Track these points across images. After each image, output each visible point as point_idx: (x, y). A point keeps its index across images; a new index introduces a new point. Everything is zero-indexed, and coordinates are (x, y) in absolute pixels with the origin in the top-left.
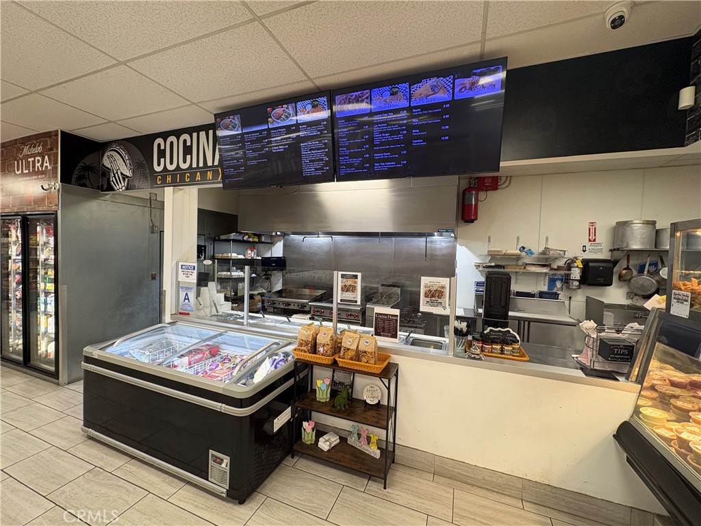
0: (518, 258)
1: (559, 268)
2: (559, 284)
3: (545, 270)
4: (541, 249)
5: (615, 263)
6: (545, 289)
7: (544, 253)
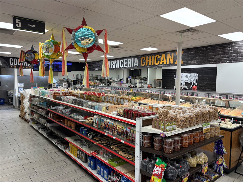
1: (70, 82)
4: (67, 79)
5: (77, 81)
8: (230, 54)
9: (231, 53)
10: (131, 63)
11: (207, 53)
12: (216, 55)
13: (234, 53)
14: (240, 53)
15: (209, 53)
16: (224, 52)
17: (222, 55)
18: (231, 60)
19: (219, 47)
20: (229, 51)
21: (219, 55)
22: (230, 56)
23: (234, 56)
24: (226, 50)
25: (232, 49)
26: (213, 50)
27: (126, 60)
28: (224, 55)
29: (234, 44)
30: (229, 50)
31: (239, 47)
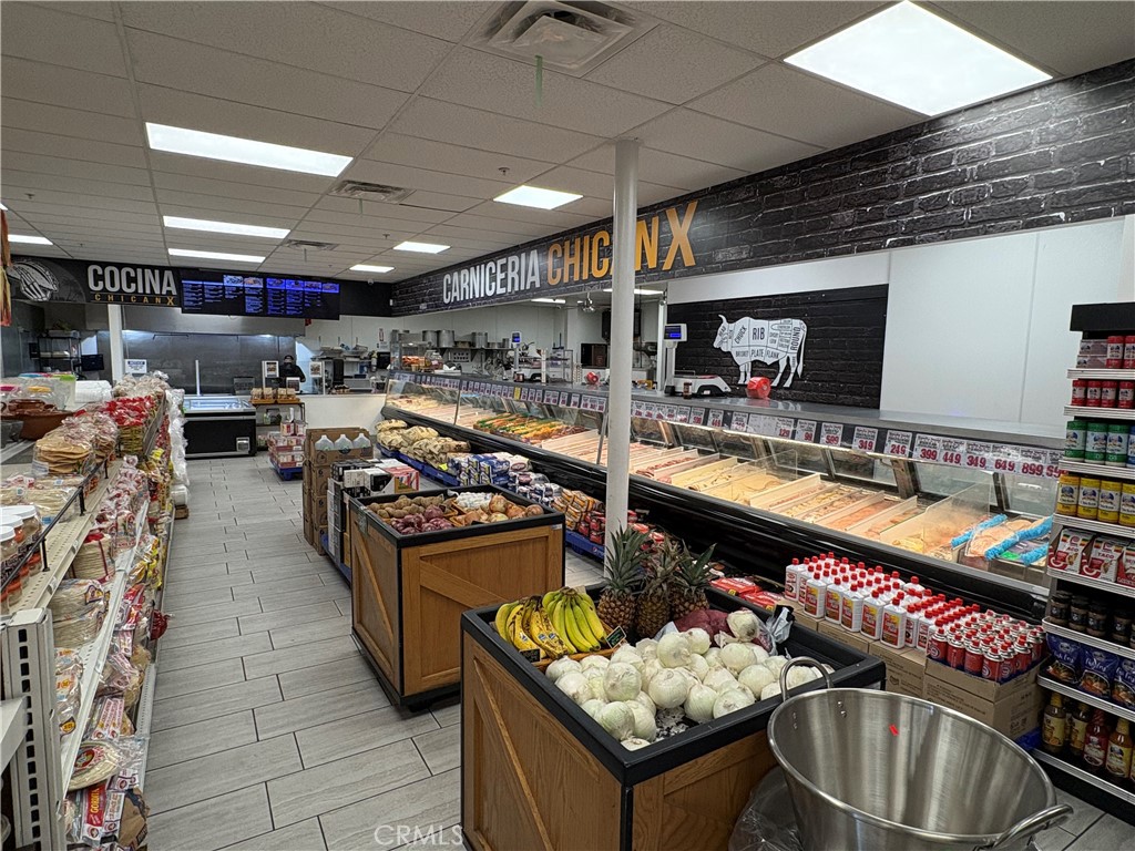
0: (341, 352)
1: (365, 358)
2: (365, 369)
3: (357, 360)
4: (354, 346)
6: (358, 373)
7: (355, 349)
8: (907, 195)
9: (914, 190)
10: (519, 273)
11: (797, 203)
12: (836, 211)
13: (927, 186)
14: (962, 183)
15: (803, 200)
16: (877, 184)
17: (866, 205)
18: (911, 233)
19: (854, 160)
20: (903, 176)
21: (850, 206)
22: (907, 209)
23: (924, 207)
24: (885, 172)
25: (916, 163)
26: (823, 179)
27: (503, 261)
28: (876, 203)
29: (930, 132)
30: (900, 170)
31: (956, 149)
